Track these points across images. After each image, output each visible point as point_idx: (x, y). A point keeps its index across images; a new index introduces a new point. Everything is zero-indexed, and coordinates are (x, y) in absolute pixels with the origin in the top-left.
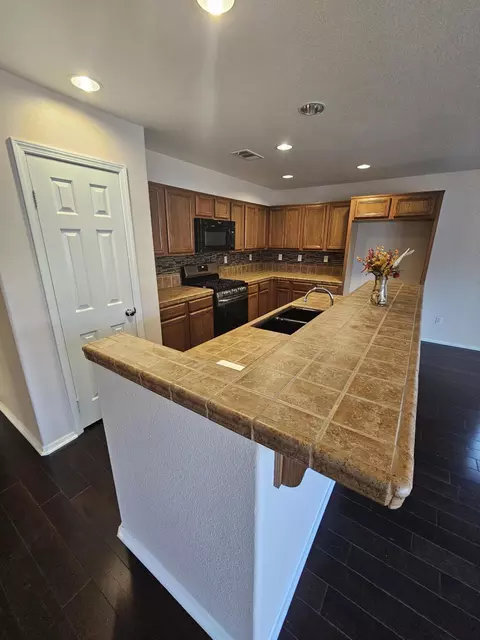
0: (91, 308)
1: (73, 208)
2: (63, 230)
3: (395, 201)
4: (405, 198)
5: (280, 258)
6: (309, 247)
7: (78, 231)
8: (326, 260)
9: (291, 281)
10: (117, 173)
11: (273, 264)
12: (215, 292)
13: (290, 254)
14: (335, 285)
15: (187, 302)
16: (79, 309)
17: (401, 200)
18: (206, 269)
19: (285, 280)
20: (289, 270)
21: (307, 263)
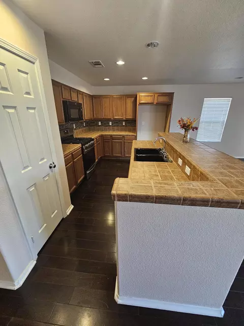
0: (30, 168)
1: (9, 88)
2: (5, 107)
3: (156, 95)
4: (160, 94)
5: (100, 124)
6: (116, 117)
7: (14, 108)
8: (124, 124)
9: (111, 136)
10: (34, 63)
11: (96, 127)
12: (82, 146)
13: (105, 122)
14: (133, 136)
15: (72, 154)
16: (23, 170)
17: (158, 96)
18: (67, 132)
19: (108, 135)
20: (106, 130)
21: (115, 126)
